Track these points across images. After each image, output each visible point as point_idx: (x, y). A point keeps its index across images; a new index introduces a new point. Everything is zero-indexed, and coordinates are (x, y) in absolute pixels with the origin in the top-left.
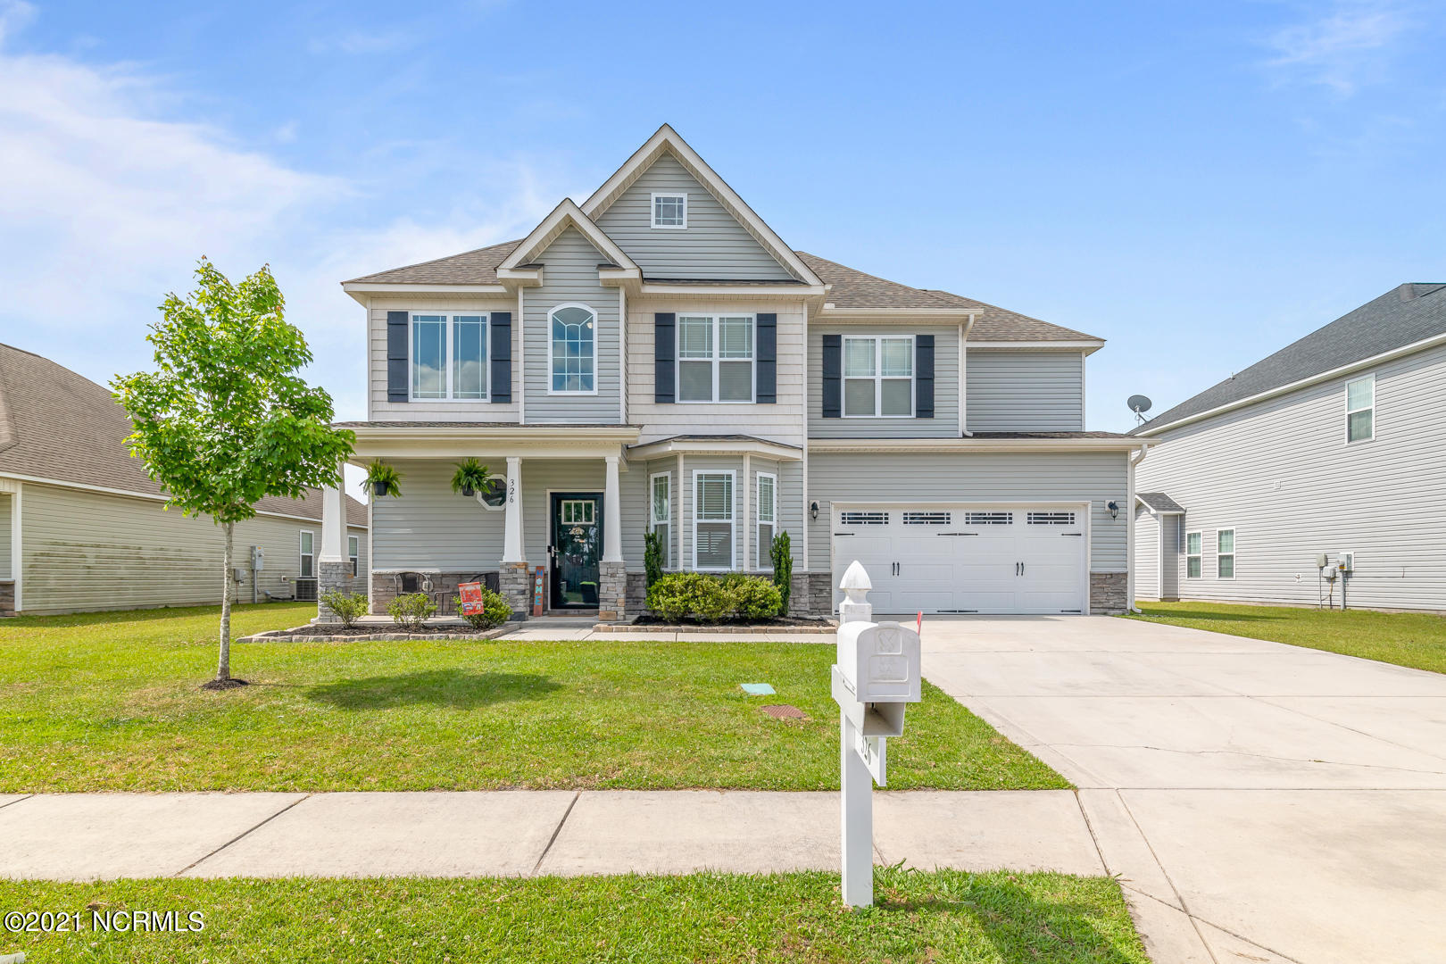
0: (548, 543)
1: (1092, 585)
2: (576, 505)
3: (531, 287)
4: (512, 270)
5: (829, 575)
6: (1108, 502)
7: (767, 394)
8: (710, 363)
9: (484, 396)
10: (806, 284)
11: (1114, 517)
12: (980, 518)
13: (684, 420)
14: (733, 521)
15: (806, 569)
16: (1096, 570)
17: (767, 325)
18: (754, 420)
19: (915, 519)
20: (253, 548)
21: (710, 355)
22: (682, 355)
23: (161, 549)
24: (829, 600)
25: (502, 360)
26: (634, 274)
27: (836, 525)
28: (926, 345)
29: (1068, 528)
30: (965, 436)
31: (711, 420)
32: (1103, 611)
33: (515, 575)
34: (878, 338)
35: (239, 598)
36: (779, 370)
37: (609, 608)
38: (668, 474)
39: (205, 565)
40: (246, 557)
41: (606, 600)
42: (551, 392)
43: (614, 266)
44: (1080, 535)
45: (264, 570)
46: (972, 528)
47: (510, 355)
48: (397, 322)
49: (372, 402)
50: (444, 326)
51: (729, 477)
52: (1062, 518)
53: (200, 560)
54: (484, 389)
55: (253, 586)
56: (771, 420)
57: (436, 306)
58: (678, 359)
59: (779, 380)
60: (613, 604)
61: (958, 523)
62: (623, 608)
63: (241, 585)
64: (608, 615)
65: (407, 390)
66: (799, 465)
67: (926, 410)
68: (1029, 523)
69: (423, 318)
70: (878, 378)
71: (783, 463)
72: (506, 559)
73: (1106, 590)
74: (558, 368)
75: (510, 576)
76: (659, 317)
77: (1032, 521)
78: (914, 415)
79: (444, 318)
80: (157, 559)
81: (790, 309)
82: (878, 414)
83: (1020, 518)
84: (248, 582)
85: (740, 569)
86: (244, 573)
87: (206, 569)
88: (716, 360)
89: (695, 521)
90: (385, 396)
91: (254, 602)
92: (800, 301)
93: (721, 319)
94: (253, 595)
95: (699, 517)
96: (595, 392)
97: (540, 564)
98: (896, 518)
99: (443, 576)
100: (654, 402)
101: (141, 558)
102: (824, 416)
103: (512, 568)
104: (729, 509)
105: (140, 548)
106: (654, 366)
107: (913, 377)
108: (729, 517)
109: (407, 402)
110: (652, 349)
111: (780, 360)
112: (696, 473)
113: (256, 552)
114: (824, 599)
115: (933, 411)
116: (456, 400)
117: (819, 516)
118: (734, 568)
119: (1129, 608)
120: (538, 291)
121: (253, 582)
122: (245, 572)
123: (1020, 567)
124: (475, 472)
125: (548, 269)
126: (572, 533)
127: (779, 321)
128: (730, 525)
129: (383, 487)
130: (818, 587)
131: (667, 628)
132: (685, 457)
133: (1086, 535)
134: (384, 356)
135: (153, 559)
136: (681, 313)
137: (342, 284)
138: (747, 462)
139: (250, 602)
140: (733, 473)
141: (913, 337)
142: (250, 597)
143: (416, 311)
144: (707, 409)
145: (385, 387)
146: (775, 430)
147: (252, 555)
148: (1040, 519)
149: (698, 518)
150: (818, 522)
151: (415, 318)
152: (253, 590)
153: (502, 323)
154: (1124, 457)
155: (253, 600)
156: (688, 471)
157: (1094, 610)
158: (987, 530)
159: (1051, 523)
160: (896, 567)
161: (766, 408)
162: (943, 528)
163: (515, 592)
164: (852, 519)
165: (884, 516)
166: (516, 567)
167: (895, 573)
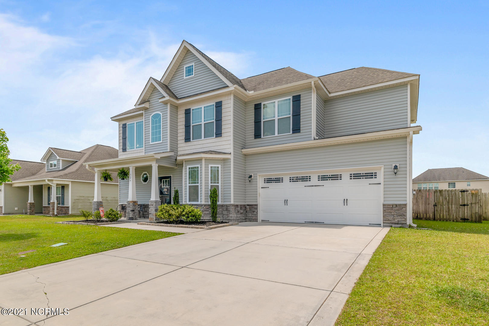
1: (384, 211)
2: (165, 180)
3: (146, 109)
4: (139, 105)
5: (257, 205)
6: (394, 165)
7: (219, 134)
8: (201, 124)
10: (228, 86)
11: (396, 173)
12: (324, 178)
13: (193, 147)
15: (232, 202)
16: (386, 203)
17: (219, 105)
18: (214, 144)
21: (201, 122)
22: (193, 123)
24: (257, 215)
26: (167, 98)
27: (260, 182)
28: (297, 100)
29: (373, 181)
30: (315, 139)
31: (201, 146)
32: (391, 225)
36: (223, 123)
37: (151, 217)
41: (151, 214)
42: (151, 143)
44: (380, 184)
46: (321, 183)
50: (134, 126)
52: (371, 175)
56: (220, 143)
57: (131, 120)
58: (192, 125)
59: (223, 127)
61: (314, 180)
62: (155, 217)
64: (151, 219)
65: (126, 148)
66: (229, 161)
67: (297, 129)
68: (350, 179)
69: (130, 125)
70: (276, 119)
71: (224, 160)
73: (393, 213)
74: (153, 134)
76: (186, 110)
77: (353, 178)
78: (291, 133)
79: (134, 124)
81: (226, 98)
82: (276, 134)
83: (346, 177)
85: (201, 203)
88: (203, 123)
89: (188, 185)
92: (229, 93)
93: (204, 107)
96: (162, 141)
98: (286, 179)
100: (184, 142)
102: (255, 139)
104: (198, 180)
106: (184, 129)
107: (291, 115)
109: (126, 151)
110: (184, 123)
111: (223, 119)
114: (255, 215)
115: (300, 129)
116: (137, 149)
117: (253, 180)
118: (199, 203)
119: (408, 224)
120: (148, 110)
123: (346, 201)
125: (151, 102)
126: (164, 190)
127: (223, 103)
128: (198, 186)
130: (253, 210)
132: (185, 161)
133: (382, 184)
134: (121, 138)
136: (193, 107)
137: (111, 118)
140: (199, 166)
141: (291, 97)
143: (128, 123)
144: (200, 142)
145: (123, 147)
146: (222, 147)
148: (356, 176)
151: (128, 125)
154: (405, 140)
156: (186, 166)
157: (385, 224)
158: (328, 183)
159: (363, 178)
160: (286, 202)
161: (219, 139)
162: (308, 183)
163: (130, 210)
164: (269, 181)
165: (281, 179)
166: (130, 202)
167: (286, 204)
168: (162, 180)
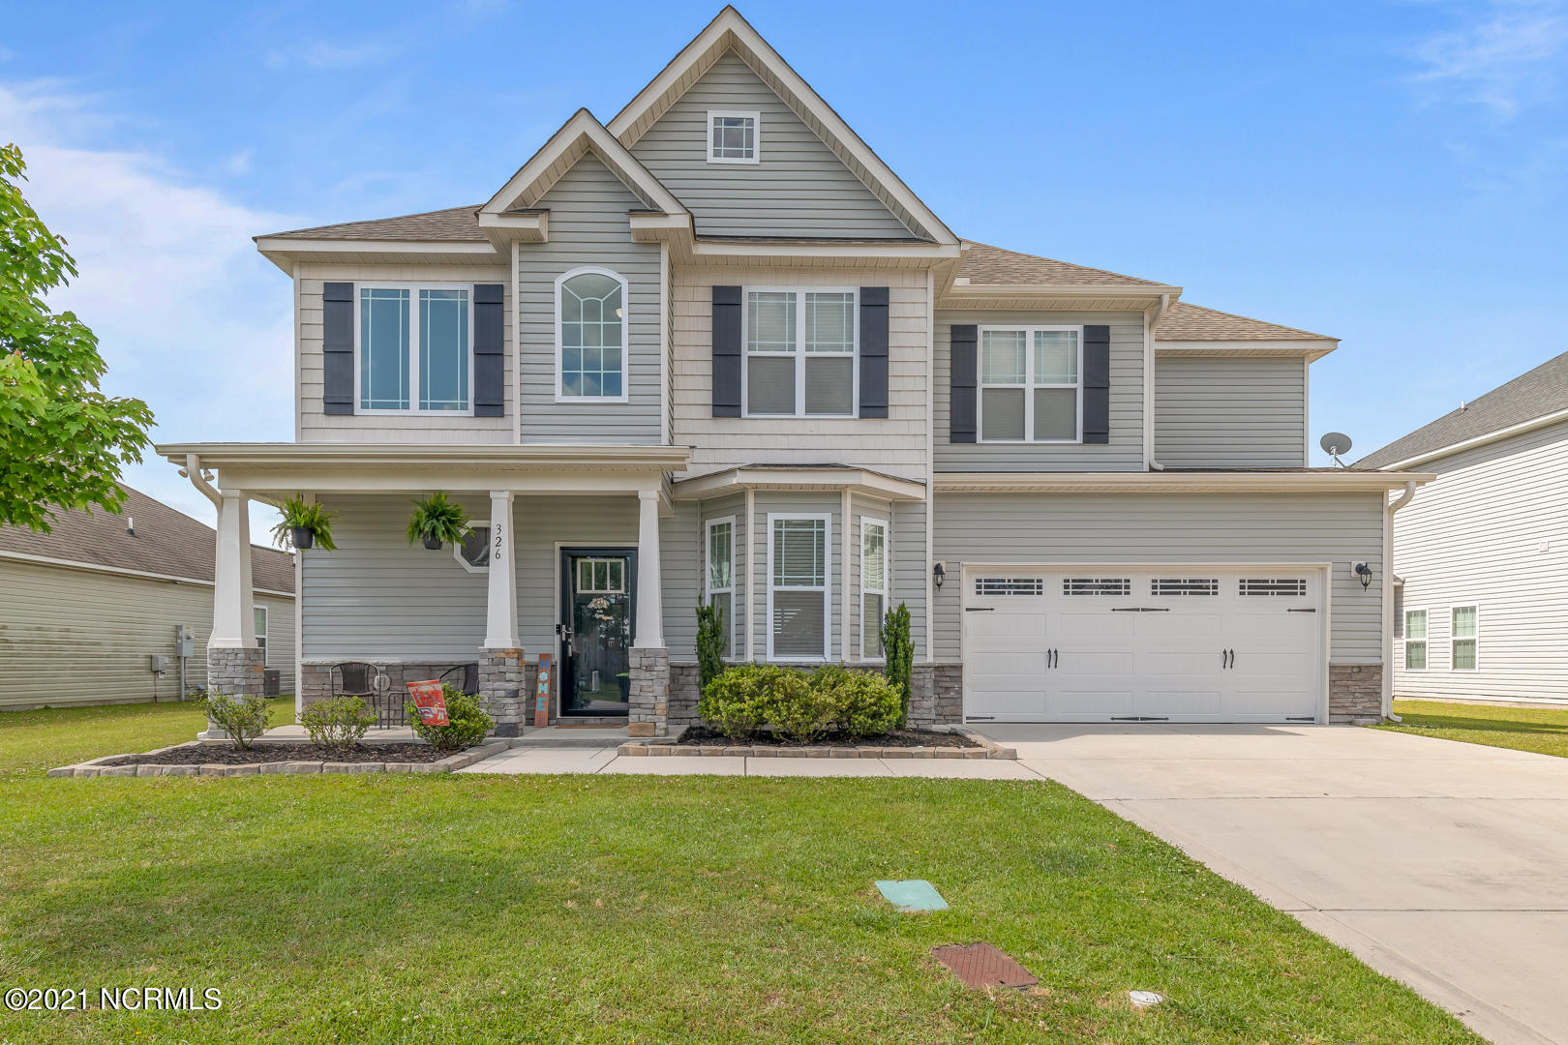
0: (558, 621)
1: (1333, 684)
2: (598, 566)
3: (532, 242)
4: (501, 215)
5: (959, 667)
6: (1355, 564)
7: (875, 406)
8: (792, 359)
9: (465, 407)
10: (932, 242)
11: (1366, 585)
12: (1169, 587)
13: (754, 442)
14: (827, 589)
15: (930, 659)
16: (1338, 661)
17: (875, 303)
18: (854, 442)
19: (1078, 587)
20: (178, 628)
21: (793, 348)
22: (751, 348)
24: (959, 703)
25: (490, 353)
26: (683, 222)
27: (969, 596)
28: (1097, 340)
29: (1297, 602)
30: (1152, 470)
31: (793, 442)
32: (1349, 718)
33: (502, 668)
34: (1030, 330)
35: (159, 694)
36: (893, 369)
37: (642, 718)
38: (732, 519)
39: (106, 649)
40: (169, 640)
41: (639, 705)
42: (559, 397)
43: (654, 211)
44: (1314, 611)
45: (195, 657)
46: (1160, 601)
47: (502, 345)
48: (338, 298)
49: (301, 414)
50: (406, 304)
51: (821, 524)
52: (1289, 587)
53: (99, 644)
54: (465, 396)
55: (179, 678)
56: (880, 442)
57: (394, 275)
58: (746, 353)
59: (893, 384)
60: (649, 711)
61: (1141, 593)
62: (664, 718)
63: (160, 677)
64: (642, 728)
65: (352, 397)
66: (921, 508)
67: (1097, 432)
68: (1241, 593)
69: (376, 292)
70: (1030, 387)
71: (899, 506)
72: (489, 644)
73: (1352, 689)
74: (570, 362)
75: (494, 669)
76: (717, 291)
77: (1246, 590)
78: (1080, 439)
79: (406, 293)
81: (907, 282)
82: (1029, 438)
83: (1229, 587)
84: (170, 673)
85: (837, 660)
86: (164, 660)
87: (107, 657)
88: (801, 355)
89: (771, 588)
90: (320, 406)
91: (180, 701)
92: (921, 269)
93: (809, 296)
94: (180, 689)
95: (777, 582)
96: (625, 398)
97: (546, 650)
98: (1056, 586)
99: (405, 667)
100: (711, 417)
101: (6, 642)
102: (952, 442)
103: (498, 657)
104: (821, 571)
105: (5, 627)
106: (711, 363)
107: (1079, 386)
108: (821, 582)
109: (349, 415)
110: (707, 339)
111: (893, 355)
112: (771, 517)
113: (183, 633)
114: (952, 701)
115: (1108, 433)
116: (424, 413)
117: (945, 584)
118: (828, 657)
119: (1384, 715)
120: (541, 248)
121: (179, 673)
122: (167, 660)
123: (1229, 657)
124: (443, 513)
125: (555, 217)
126: (591, 605)
127: (892, 297)
128: (821, 594)
129: (305, 536)
130: (944, 684)
131: (730, 749)
132: (757, 494)
133: (1324, 611)
134: (318, 347)
136: (752, 288)
137: (255, 239)
138: (847, 502)
139: (175, 700)
140: (827, 517)
141: (1079, 329)
142: (175, 693)
143: (365, 283)
144: (789, 427)
145: (320, 392)
146: (886, 457)
147: (177, 637)
148: (1256, 587)
149: (775, 584)
150: (943, 591)
151: (364, 292)
152: (180, 683)
153: (490, 300)
154: (1374, 500)
155: (179, 696)
156: (761, 516)
157: (1335, 718)
158: (1182, 604)
159: (1273, 594)
160: (1053, 656)
161: (873, 426)
162: (1121, 601)
163: (503, 693)
164: (991, 587)
165: (1035, 584)
166: (503, 655)
167: (1053, 664)
168: (579, 562)
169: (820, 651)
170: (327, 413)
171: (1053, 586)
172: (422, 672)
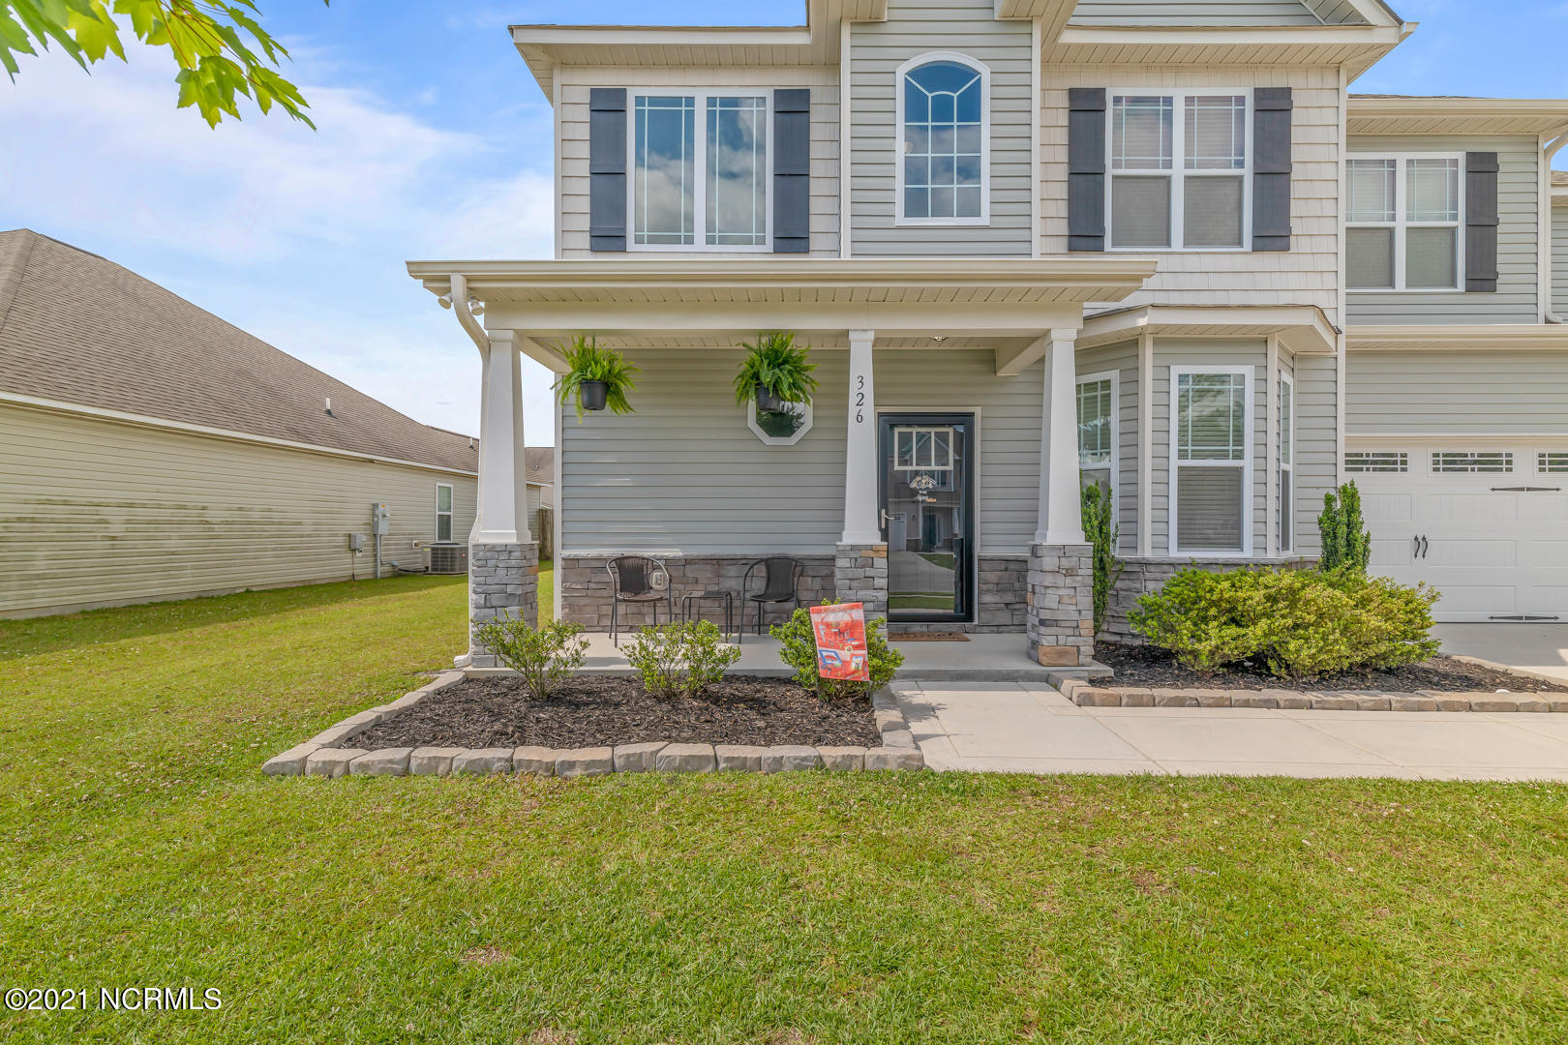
2: (920, 437)
3: (865, 23)
7: (1273, 236)
8: (1167, 179)
9: (761, 241)
10: (1362, 25)
14: (1248, 464)
17: (1274, 107)
18: (1243, 282)
19: (1451, 463)
20: (375, 506)
21: (1169, 165)
22: (1116, 165)
23: (240, 509)
25: (793, 175)
28: (1482, 169)
31: (1167, 281)
34: (1401, 158)
35: (356, 572)
36: (1297, 190)
38: (1113, 375)
39: (307, 529)
40: (366, 518)
42: (901, 220)
45: (390, 534)
47: (808, 166)
48: (607, 106)
50: (690, 115)
53: (300, 524)
54: (762, 227)
55: (375, 556)
56: (1278, 281)
57: (676, 79)
58: (1110, 171)
59: (1296, 208)
60: (1070, 632)
61: (1525, 469)
62: (1090, 640)
63: (358, 554)
64: (1061, 654)
65: (624, 229)
66: (1331, 364)
67: (1482, 278)
69: (654, 101)
70: (1401, 225)
71: (1303, 360)
72: (847, 540)
74: (914, 172)
76: (1077, 93)
78: (1461, 288)
79: (690, 101)
80: (233, 523)
81: (1315, 80)
82: (1400, 286)
84: (368, 550)
85: (1260, 555)
86: (362, 539)
87: (309, 536)
88: (1178, 173)
90: (585, 241)
91: (376, 577)
92: (1330, 61)
93: (1189, 100)
94: (376, 566)
95: (1182, 455)
96: (984, 219)
99: (686, 561)
100: (1066, 251)
101: (207, 523)
104: (1240, 441)
105: (204, 508)
106: (1065, 186)
107: (1461, 224)
109: (624, 250)
110: (1062, 154)
111: (1296, 172)
112: (1175, 372)
113: (380, 511)
115: (1495, 280)
116: (711, 247)
118: (1247, 553)
120: (880, 30)
121: (375, 550)
122: (364, 538)
124: (785, 362)
126: (914, 485)
127: (1297, 100)
128: (1240, 468)
129: (596, 394)
132: (1156, 342)
134: (583, 168)
135: (227, 523)
136: (1116, 89)
137: (510, 29)
138: (1274, 352)
139: (371, 577)
140: (1247, 371)
141: (1461, 156)
142: (371, 570)
143: (639, 87)
144: (1164, 262)
145: (585, 223)
147: (374, 515)
149: (1181, 457)
151: (640, 101)
152: (376, 561)
153: (793, 107)
155: (375, 573)
156: (1159, 368)
160: (1421, 544)
161: (1269, 260)
162: (1501, 479)
165: (1399, 458)
166: (871, 554)
167: (1420, 553)
168: (897, 431)
169: (1237, 544)
170: (593, 249)
171: (1420, 462)
172: (708, 567)
